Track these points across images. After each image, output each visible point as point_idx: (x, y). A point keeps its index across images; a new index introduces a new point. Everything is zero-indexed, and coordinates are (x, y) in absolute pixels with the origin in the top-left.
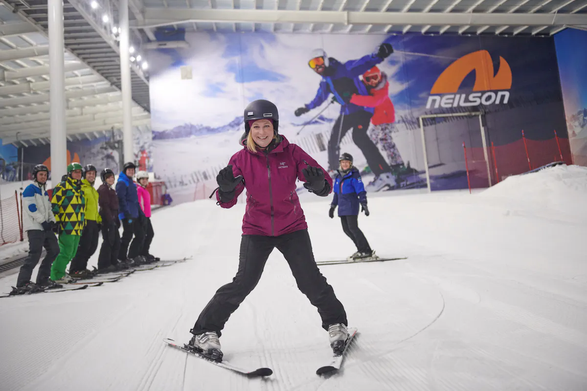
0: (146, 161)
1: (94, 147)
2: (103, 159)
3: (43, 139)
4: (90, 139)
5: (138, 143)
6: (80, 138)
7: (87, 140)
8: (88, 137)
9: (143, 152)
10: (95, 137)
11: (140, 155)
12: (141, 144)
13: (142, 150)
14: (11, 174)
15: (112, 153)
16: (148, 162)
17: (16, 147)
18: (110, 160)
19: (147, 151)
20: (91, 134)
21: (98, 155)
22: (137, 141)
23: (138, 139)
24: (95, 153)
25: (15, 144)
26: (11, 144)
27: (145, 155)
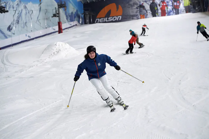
0: (166, 7)
9: (163, 2)
15: (143, 4)
19: (166, 2)
21: (134, 6)
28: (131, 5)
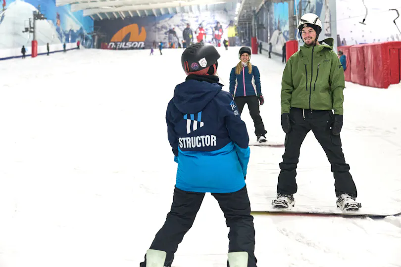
0: (204, 36)
1: (158, 23)
2: (166, 33)
3: (117, 13)
4: (156, 16)
5: (197, 21)
6: (147, 14)
7: (153, 15)
8: (155, 13)
9: (201, 29)
10: (161, 14)
11: (199, 31)
12: (199, 23)
13: (200, 27)
14: (89, 43)
16: (205, 38)
17: (92, 19)
18: (172, 35)
19: (204, 28)
20: (158, 10)
21: (162, 30)
22: (196, 19)
23: (197, 17)
24: (160, 28)
25: (91, 16)
26: (89, 16)
27: (202, 32)
28: (158, 28)
